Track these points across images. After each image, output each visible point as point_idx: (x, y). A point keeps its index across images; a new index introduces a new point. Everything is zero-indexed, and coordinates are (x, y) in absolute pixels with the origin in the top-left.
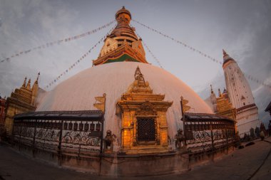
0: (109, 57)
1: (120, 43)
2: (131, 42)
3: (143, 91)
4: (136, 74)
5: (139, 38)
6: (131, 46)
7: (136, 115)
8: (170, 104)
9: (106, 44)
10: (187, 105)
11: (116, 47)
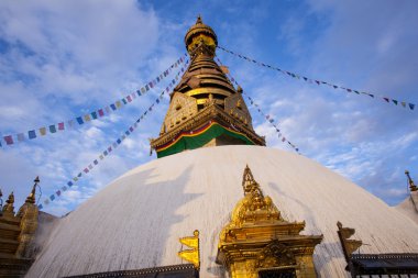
0: (182, 132)
1: (201, 101)
2: (222, 97)
3: (262, 216)
4: (245, 180)
5: (236, 88)
6: (222, 106)
7: (257, 267)
8: (317, 240)
9: (175, 106)
10: (352, 238)
11: (194, 111)
